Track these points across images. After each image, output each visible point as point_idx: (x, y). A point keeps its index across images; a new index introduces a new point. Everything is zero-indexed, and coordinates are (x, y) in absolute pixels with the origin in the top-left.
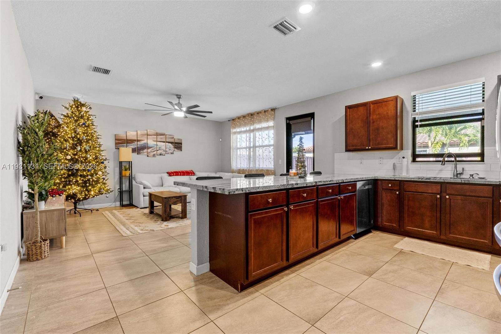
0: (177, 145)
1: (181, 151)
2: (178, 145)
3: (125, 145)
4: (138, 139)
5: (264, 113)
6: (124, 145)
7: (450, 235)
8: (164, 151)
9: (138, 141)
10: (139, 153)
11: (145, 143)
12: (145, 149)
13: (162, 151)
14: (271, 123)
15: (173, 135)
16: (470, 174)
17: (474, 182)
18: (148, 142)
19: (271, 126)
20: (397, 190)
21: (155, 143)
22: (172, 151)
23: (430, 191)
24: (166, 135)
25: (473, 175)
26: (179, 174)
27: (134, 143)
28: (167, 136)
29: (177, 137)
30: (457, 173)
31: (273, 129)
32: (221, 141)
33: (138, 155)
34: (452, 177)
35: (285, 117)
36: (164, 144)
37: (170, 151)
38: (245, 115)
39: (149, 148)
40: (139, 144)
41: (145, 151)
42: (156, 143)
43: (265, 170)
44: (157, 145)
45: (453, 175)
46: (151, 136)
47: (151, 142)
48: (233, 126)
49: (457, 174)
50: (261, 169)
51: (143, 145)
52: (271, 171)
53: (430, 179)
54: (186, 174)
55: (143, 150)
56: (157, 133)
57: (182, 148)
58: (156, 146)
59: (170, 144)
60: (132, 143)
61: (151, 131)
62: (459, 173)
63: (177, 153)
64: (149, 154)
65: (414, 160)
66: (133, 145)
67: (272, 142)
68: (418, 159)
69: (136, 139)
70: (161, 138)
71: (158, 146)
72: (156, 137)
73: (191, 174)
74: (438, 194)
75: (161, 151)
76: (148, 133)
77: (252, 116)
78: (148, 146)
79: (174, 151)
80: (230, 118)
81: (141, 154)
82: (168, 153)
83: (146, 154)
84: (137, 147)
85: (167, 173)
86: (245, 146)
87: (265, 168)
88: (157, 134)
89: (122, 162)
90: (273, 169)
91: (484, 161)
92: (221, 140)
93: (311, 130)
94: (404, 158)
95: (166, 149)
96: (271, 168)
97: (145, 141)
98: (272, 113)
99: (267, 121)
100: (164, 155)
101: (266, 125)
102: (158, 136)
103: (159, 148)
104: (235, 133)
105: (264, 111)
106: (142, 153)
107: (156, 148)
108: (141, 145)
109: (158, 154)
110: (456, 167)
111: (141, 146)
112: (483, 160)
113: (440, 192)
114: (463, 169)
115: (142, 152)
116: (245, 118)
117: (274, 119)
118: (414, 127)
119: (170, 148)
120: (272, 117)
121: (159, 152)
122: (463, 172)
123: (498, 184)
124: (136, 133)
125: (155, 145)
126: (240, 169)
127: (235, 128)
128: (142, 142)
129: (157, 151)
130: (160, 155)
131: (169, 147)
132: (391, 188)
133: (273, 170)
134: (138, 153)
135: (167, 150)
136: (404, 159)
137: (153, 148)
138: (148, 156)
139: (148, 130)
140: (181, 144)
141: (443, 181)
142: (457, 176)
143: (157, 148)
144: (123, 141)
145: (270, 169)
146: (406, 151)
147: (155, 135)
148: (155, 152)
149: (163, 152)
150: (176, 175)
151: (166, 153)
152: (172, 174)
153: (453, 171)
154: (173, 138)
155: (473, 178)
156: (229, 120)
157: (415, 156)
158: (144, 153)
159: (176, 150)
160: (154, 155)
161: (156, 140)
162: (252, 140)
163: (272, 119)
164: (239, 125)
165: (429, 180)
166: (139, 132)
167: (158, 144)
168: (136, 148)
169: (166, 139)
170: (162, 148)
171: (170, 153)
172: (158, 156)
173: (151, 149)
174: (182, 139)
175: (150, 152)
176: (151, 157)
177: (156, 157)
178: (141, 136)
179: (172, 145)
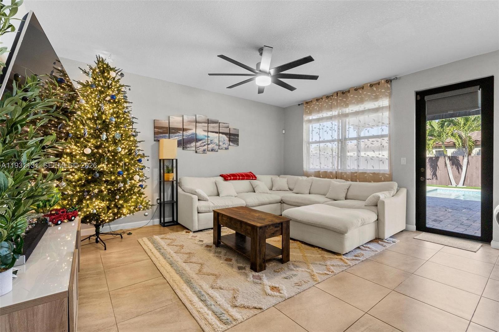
1: (238, 145)
2: (233, 138)
3: (167, 135)
4: (185, 127)
5: (369, 88)
6: (166, 136)
8: (216, 145)
9: (184, 130)
10: (185, 147)
11: (193, 134)
12: (192, 142)
13: (215, 145)
14: (385, 102)
15: (229, 124)
18: (197, 133)
19: (386, 107)
21: (206, 134)
22: (226, 146)
24: (219, 123)
26: (238, 177)
27: (179, 132)
28: (220, 124)
29: (233, 126)
31: (390, 110)
32: (284, 133)
33: (184, 151)
35: (415, 91)
36: (217, 135)
37: (224, 145)
38: (329, 95)
39: (197, 140)
40: (185, 134)
41: (193, 144)
42: (207, 133)
43: (371, 173)
46: (200, 124)
48: (307, 111)
50: (360, 171)
51: (190, 136)
52: (384, 175)
54: (246, 178)
55: (190, 144)
56: (208, 119)
57: (238, 142)
58: (207, 138)
59: (224, 136)
60: (176, 133)
61: (201, 116)
63: (233, 148)
64: (198, 149)
66: (178, 136)
67: (386, 131)
69: (181, 127)
70: (213, 127)
71: (209, 138)
72: (207, 124)
73: (251, 178)
75: (213, 146)
76: (197, 120)
77: (344, 95)
78: (197, 137)
79: (229, 146)
80: (303, 101)
81: (188, 149)
82: (222, 149)
83: (194, 149)
84: (183, 138)
85: (221, 176)
87: (369, 170)
88: (208, 122)
89: (164, 160)
90: (388, 172)
92: (284, 132)
95: (219, 142)
96: (384, 170)
97: (193, 131)
98: (388, 86)
99: (376, 98)
100: (217, 151)
101: (373, 105)
102: (210, 123)
104: (310, 121)
105: (369, 85)
106: (189, 147)
107: (207, 141)
108: (188, 136)
109: (209, 149)
111: (188, 138)
115: (188, 146)
116: (329, 99)
117: (390, 95)
119: (224, 141)
120: (388, 93)
121: (210, 146)
124: (181, 119)
125: (206, 136)
126: (319, 172)
127: (310, 113)
128: (190, 132)
129: (208, 144)
130: (212, 150)
131: (223, 140)
133: (387, 174)
134: (183, 148)
135: (221, 143)
137: (203, 141)
138: (196, 152)
139: (197, 116)
140: (238, 135)
143: (208, 141)
144: (165, 129)
145: (381, 172)
147: (205, 123)
148: (206, 147)
149: (215, 147)
150: (234, 179)
151: (219, 149)
152: (229, 178)
154: (228, 127)
156: (300, 103)
159: (231, 144)
160: (204, 150)
161: (207, 130)
163: (386, 96)
166: (185, 118)
167: (209, 135)
168: (181, 140)
169: (220, 128)
170: (214, 141)
171: (224, 149)
172: (209, 152)
173: (201, 142)
174: (238, 129)
175: (200, 146)
176: (200, 153)
177: (206, 153)
178: (189, 123)
179: (227, 137)
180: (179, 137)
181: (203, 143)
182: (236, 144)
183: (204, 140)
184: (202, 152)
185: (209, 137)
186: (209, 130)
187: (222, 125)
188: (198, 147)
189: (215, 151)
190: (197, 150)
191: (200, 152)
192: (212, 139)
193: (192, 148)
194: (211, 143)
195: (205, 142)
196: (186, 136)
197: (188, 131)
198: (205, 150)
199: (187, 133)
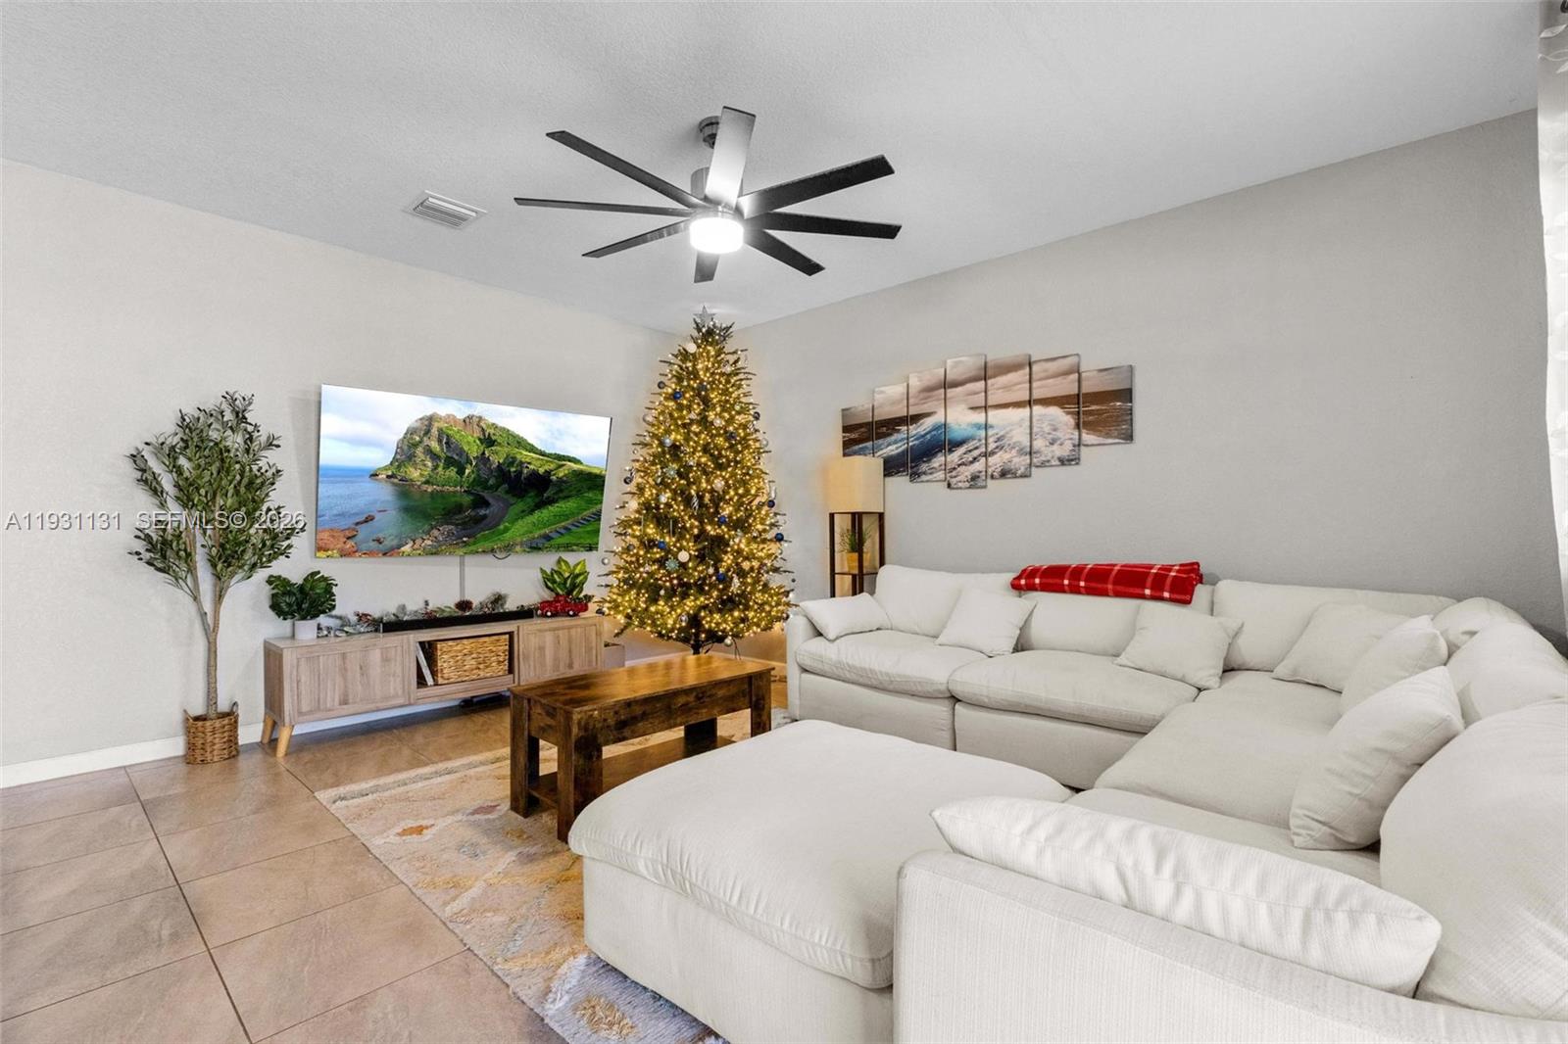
0: (1094, 407)
3: (869, 444)
4: (911, 411)
6: (866, 447)
8: (1021, 452)
11: (936, 428)
12: (934, 455)
13: (1014, 452)
15: (1076, 356)
18: (948, 421)
21: (979, 417)
22: (1065, 450)
24: (1033, 364)
27: (898, 431)
28: (1036, 367)
29: (1098, 360)
33: (913, 485)
36: (1025, 412)
40: (914, 432)
41: (938, 461)
42: (983, 414)
44: (986, 427)
46: (959, 389)
47: (960, 418)
51: (928, 436)
55: (929, 461)
56: (986, 365)
59: (1055, 412)
60: (890, 435)
61: (960, 362)
63: (1102, 455)
64: (954, 473)
66: (896, 442)
69: (904, 413)
70: (1006, 388)
71: (990, 432)
72: (982, 384)
75: (1007, 456)
76: (949, 377)
79: (1081, 449)
81: (924, 478)
82: (1043, 465)
85: (1022, 571)
88: (987, 372)
89: (859, 513)
102: (994, 376)
103: (999, 439)
107: (984, 441)
108: (923, 436)
109: (990, 471)
111: (921, 443)
115: (924, 467)
119: (1055, 430)
121: (996, 462)
124: (903, 388)
125: (978, 427)
128: (927, 424)
130: (1004, 474)
131: (1047, 429)
135: (1038, 444)
137: (971, 445)
138: (949, 486)
139: (949, 362)
140: (1127, 395)
143: (986, 445)
144: (863, 430)
147: (980, 379)
148: (979, 466)
149: (1016, 460)
151: (1032, 465)
154: (1073, 371)
158: (933, 470)
159: (1088, 438)
160: (974, 478)
161: (983, 404)
166: (913, 383)
167: (991, 421)
169: (1034, 385)
170: (1012, 437)
171: (1054, 463)
172: (993, 481)
173: (962, 450)
174: (1125, 363)
175: (959, 465)
176: (961, 488)
177: (985, 487)
178: (922, 396)
179: (1068, 413)
180: (899, 445)
181: (970, 451)
182: (1116, 433)
183: (974, 439)
184: (967, 484)
185: (991, 427)
186: (989, 403)
187: (1045, 371)
188: (954, 469)
189: (1016, 477)
190: (951, 477)
191: (960, 485)
192: (1002, 433)
193: (935, 475)
194: (997, 447)
195: (976, 448)
196: (916, 440)
197: (922, 421)
198: (978, 477)
199: (919, 430)
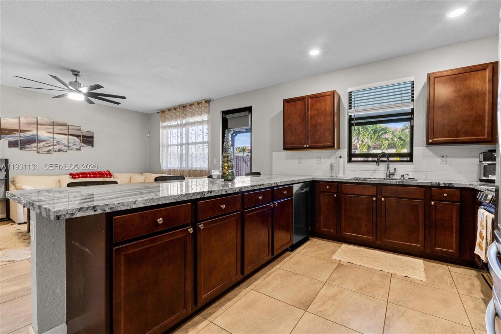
0: (85, 139)
1: (93, 146)
2: (88, 140)
4: (22, 128)
5: (197, 105)
7: (386, 240)
8: (65, 146)
9: (21, 131)
10: (23, 148)
11: (33, 135)
12: (32, 143)
14: (205, 117)
15: (81, 127)
16: (402, 174)
17: (408, 184)
18: (38, 134)
19: (205, 121)
20: (335, 193)
21: (51, 135)
22: (78, 147)
23: (366, 194)
24: (69, 125)
25: (403, 175)
26: (88, 175)
27: (15, 134)
28: (69, 127)
29: (86, 129)
30: (390, 173)
31: (208, 124)
32: (149, 137)
33: (21, 151)
34: (385, 177)
35: (221, 111)
36: (66, 137)
37: (75, 146)
38: (176, 107)
39: (40, 141)
40: (23, 135)
41: (34, 145)
43: (199, 170)
44: (54, 138)
45: (386, 176)
46: (43, 126)
47: (43, 134)
48: (163, 119)
49: (390, 175)
50: (193, 169)
51: (30, 137)
52: (205, 171)
53: (367, 180)
54: (98, 176)
55: (30, 145)
56: (54, 122)
57: (93, 143)
58: (52, 140)
59: (75, 138)
60: (10, 134)
61: (44, 119)
62: (391, 173)
63: (86, 149)
64: (41, 149)
65: (350, 161)
66: (13, 137)
67: (206, 139)
68: (353, 159)
69: (17, 128)
70: (61, 129)
71: (55, 140)
72: (52, 127)
73: (105, 176)
74: (374, 196)
75: (60, 146)
76: (39, 122)
77: (184, 108)
78: (39, 139)
79: (82, 147)
80: (159, 110)
82: (72, 149)
83: (35, 149)
84: (20, 140)
85: (70, 174)
86: (177, 143)
87: (198, 168)
88: (54, 124)
90: (207, 169)
91: (413, 162)
92: (148, 135)
93: (249, 126)
94: (340, 157)
95: (68, 143)
96: (205, 168)
97: (34, 132)
98: (207, 106)
99: (201, 114)
100: (66, 152)
101: (200, 119)
102: (56, 126)
103: (58, 142)
104: (164, 127)
105: (197, 103)
106: (28, 148)
107: (52, 142)
108: (27, 137)
109: (55, 149)
110: (388, 168)
111: (26, 139)
112: (411, 160)
113: (376, 195)
114: (395, 169)
115: (27, 146)
116: (176, 110)
117: (208, 112)
118: (350, 125)
119: (75, 142)
120: (206, 110)
121: (57, 147)
122: (395, 172)
123: (430, 185)
124: (17, 121)
125: (51, 138)
126: (170, 170)
127: (164, 121)
128: (29, 134)
129: (54, 145)
130: (59, 151)
131: (73, 142)
132: (328, 191)
133: (207, 171)
134: (20, 148)
135: (70, 145)
136: (341, 159)
137: (47, 142)
138: (38, 152)
139: (39, 118)
140: (92, 137)
141: (379, 182)
142: (389, 177)
143: (54, 143)
145: (204, 170)
146: (343, 150)
147: (51, 125)
148: (51, 148)
149: (63, 148)
151: (69, 149)
152: (77, 176)
153: (386, 172)
154: (80, 130)
155: (404, 178)
156: (158, 112)
157: (351, 156)
158: (31, 148)
159: (84, 145)
161: (52, 132)
162: (184, 136)
163: (206, 112)
164: (169, 118)
165: (365, 182)
166: (23, 120)
167: (54, 137)
168: (17, 141)
169: (69, 131)
170: (62, 142)
171: (74, 149)
172: (55, 152)
173: (45, 143)
174: (93, 131)
175: (43, 147)
176: (44, 153)
177: (52, 153)
178: (27, 125)
179: (79, 139)
180: (14, 138)
181: (47, 144)
182: (90, 145)
183: (49, 141)
184: (47, 153)
185: (55, 138)
186: (54, 132)
187: (73, 128)
188: (41, 148)
189: (63, 152)
190: (40, 150)
191: (43, 152)
192: (59, 141)
193: (32, 149)
194: (57, 144)
195: (50, 143)
196: (24, 137)
197: (26, 132)
198: (50, 151)
199: (25, 135)
